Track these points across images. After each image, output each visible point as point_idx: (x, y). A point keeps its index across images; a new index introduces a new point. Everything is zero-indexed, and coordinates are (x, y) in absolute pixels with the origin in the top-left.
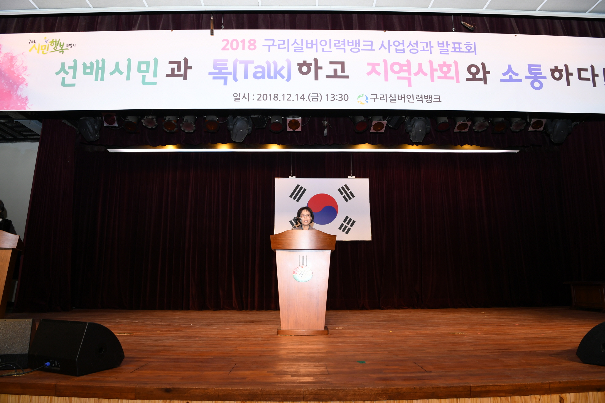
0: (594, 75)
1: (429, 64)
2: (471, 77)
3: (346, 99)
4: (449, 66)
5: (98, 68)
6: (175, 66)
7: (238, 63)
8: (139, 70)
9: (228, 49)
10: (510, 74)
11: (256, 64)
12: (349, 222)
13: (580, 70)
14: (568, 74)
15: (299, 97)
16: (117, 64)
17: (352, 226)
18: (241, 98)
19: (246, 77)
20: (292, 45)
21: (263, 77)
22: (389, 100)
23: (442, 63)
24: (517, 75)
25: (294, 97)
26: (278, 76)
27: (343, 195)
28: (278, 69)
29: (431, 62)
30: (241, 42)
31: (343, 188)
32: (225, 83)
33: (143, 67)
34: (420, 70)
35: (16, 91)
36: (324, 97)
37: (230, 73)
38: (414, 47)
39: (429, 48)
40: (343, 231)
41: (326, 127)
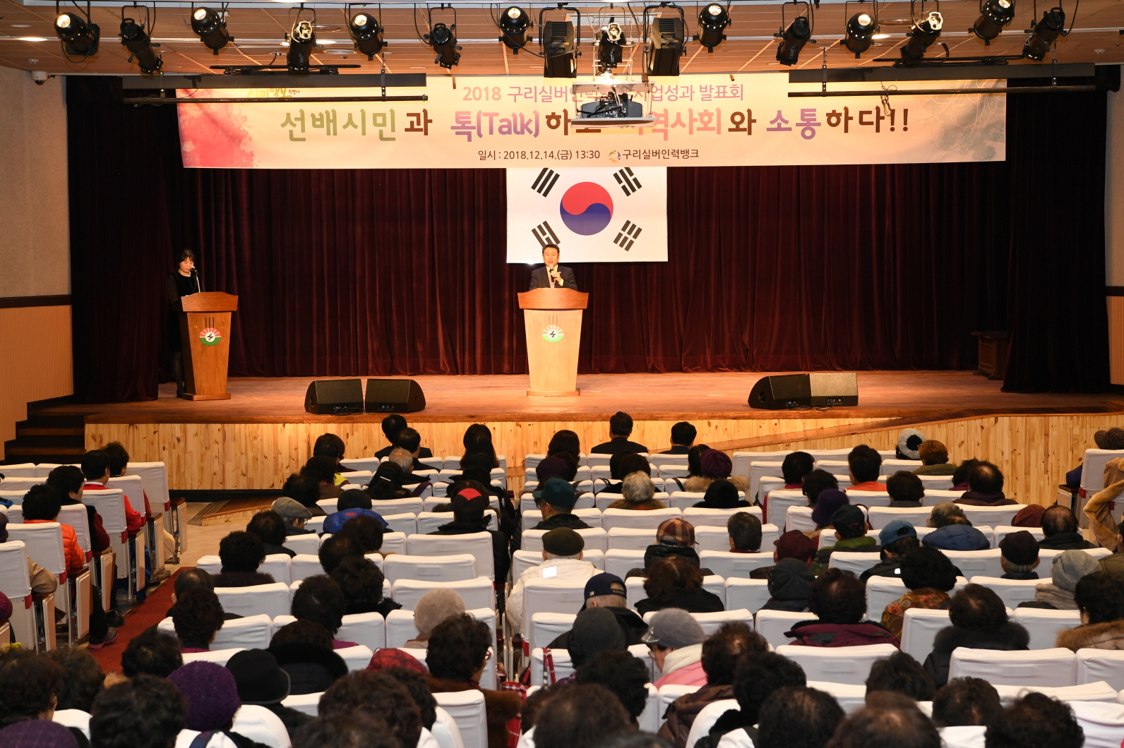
0: (879, 118)
1: (688, 113)
2: (734, 126)
3: (597, 156)
4: (710, 115)
5: (329, 121)
6: (414, 119)
7: (482, 115)
8: (375, 124)
9: (470, 99)
10: (779, 121)
11: (501, 117)
12: (632, 229)
13: (862, 113)
14: (848, 118)
15: (548, 155)
16: (350, 115)
18: (487, 156)
19: (491, 132)
20: (540, 94)
21: (509, 132)
22: (642, 156)
23: (703, 111)
24: (786, 122)
25: (542, 155)
26: (526, 131)
28: (525, 123)
29: (691, 111)
30: (484, 90)
32: (470, 140)
33: (380, 120)
34: (679, 121)
35: (239, 145)
36: (574, 155)
37: (474, 128)
38: (673, 93)
39: (689, 94)
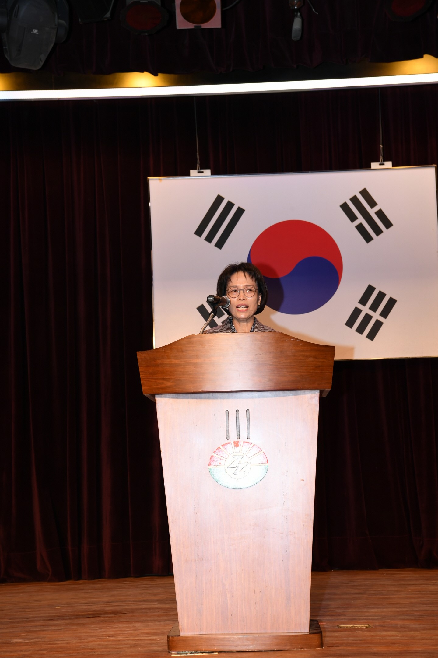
12: (378, 301)
17: (385, 314)
27: (357, 223)
31: (354, 200)
40: (360, 330)
41: (299, 10)
